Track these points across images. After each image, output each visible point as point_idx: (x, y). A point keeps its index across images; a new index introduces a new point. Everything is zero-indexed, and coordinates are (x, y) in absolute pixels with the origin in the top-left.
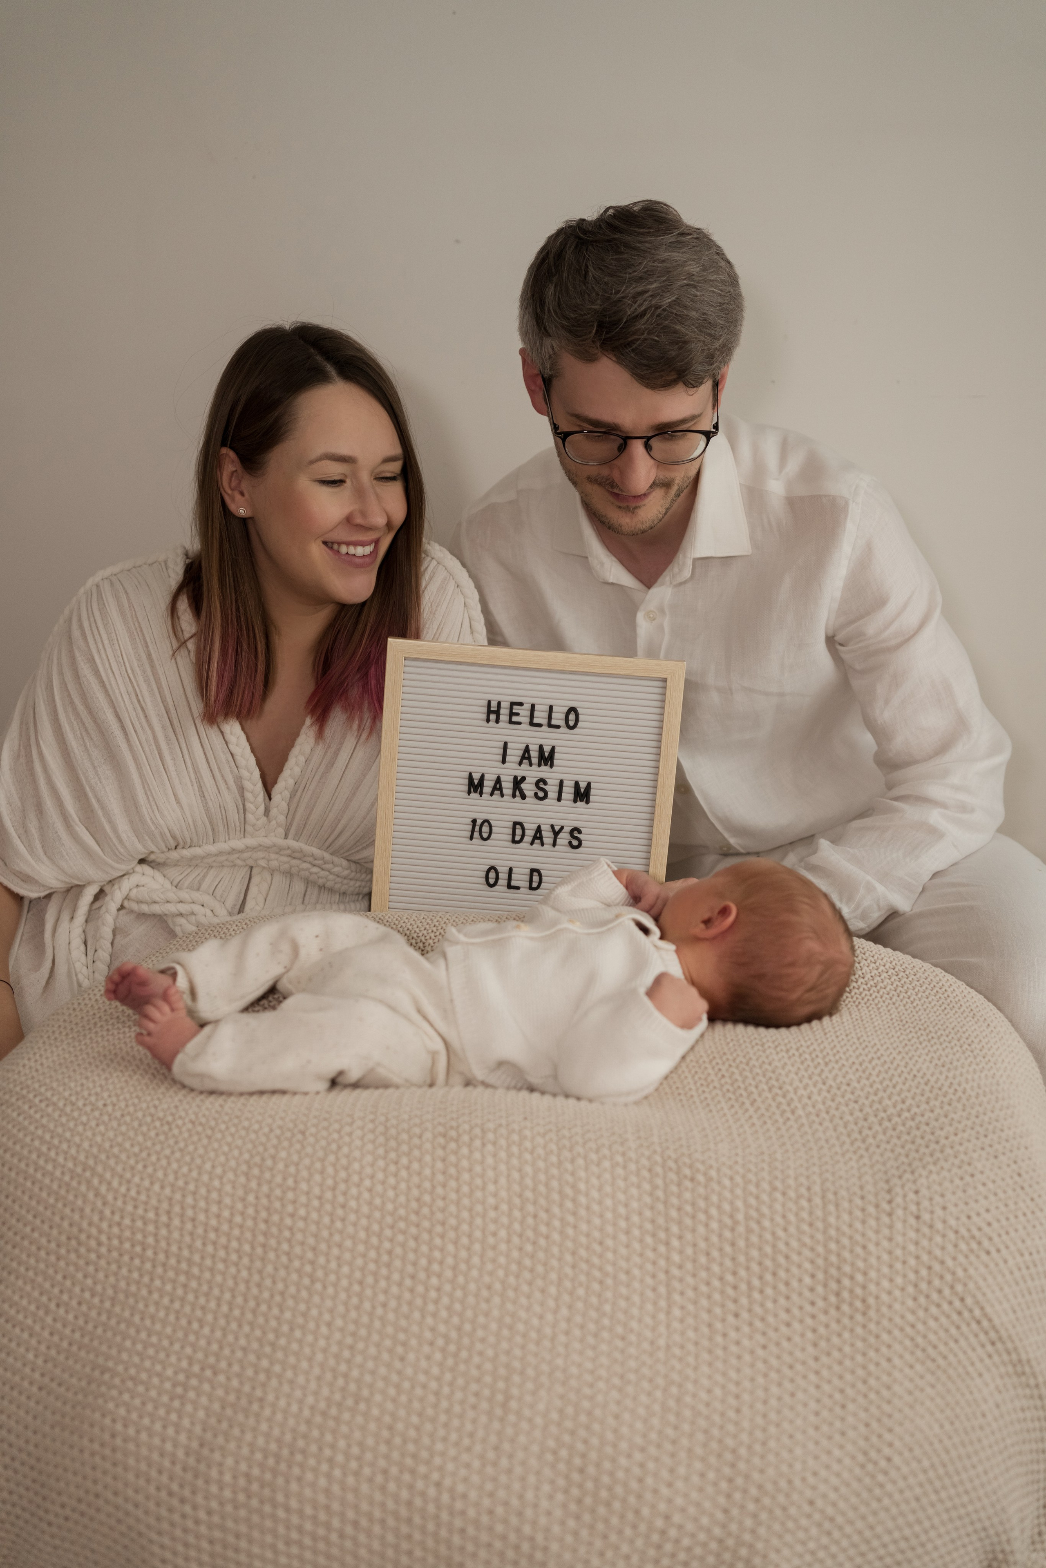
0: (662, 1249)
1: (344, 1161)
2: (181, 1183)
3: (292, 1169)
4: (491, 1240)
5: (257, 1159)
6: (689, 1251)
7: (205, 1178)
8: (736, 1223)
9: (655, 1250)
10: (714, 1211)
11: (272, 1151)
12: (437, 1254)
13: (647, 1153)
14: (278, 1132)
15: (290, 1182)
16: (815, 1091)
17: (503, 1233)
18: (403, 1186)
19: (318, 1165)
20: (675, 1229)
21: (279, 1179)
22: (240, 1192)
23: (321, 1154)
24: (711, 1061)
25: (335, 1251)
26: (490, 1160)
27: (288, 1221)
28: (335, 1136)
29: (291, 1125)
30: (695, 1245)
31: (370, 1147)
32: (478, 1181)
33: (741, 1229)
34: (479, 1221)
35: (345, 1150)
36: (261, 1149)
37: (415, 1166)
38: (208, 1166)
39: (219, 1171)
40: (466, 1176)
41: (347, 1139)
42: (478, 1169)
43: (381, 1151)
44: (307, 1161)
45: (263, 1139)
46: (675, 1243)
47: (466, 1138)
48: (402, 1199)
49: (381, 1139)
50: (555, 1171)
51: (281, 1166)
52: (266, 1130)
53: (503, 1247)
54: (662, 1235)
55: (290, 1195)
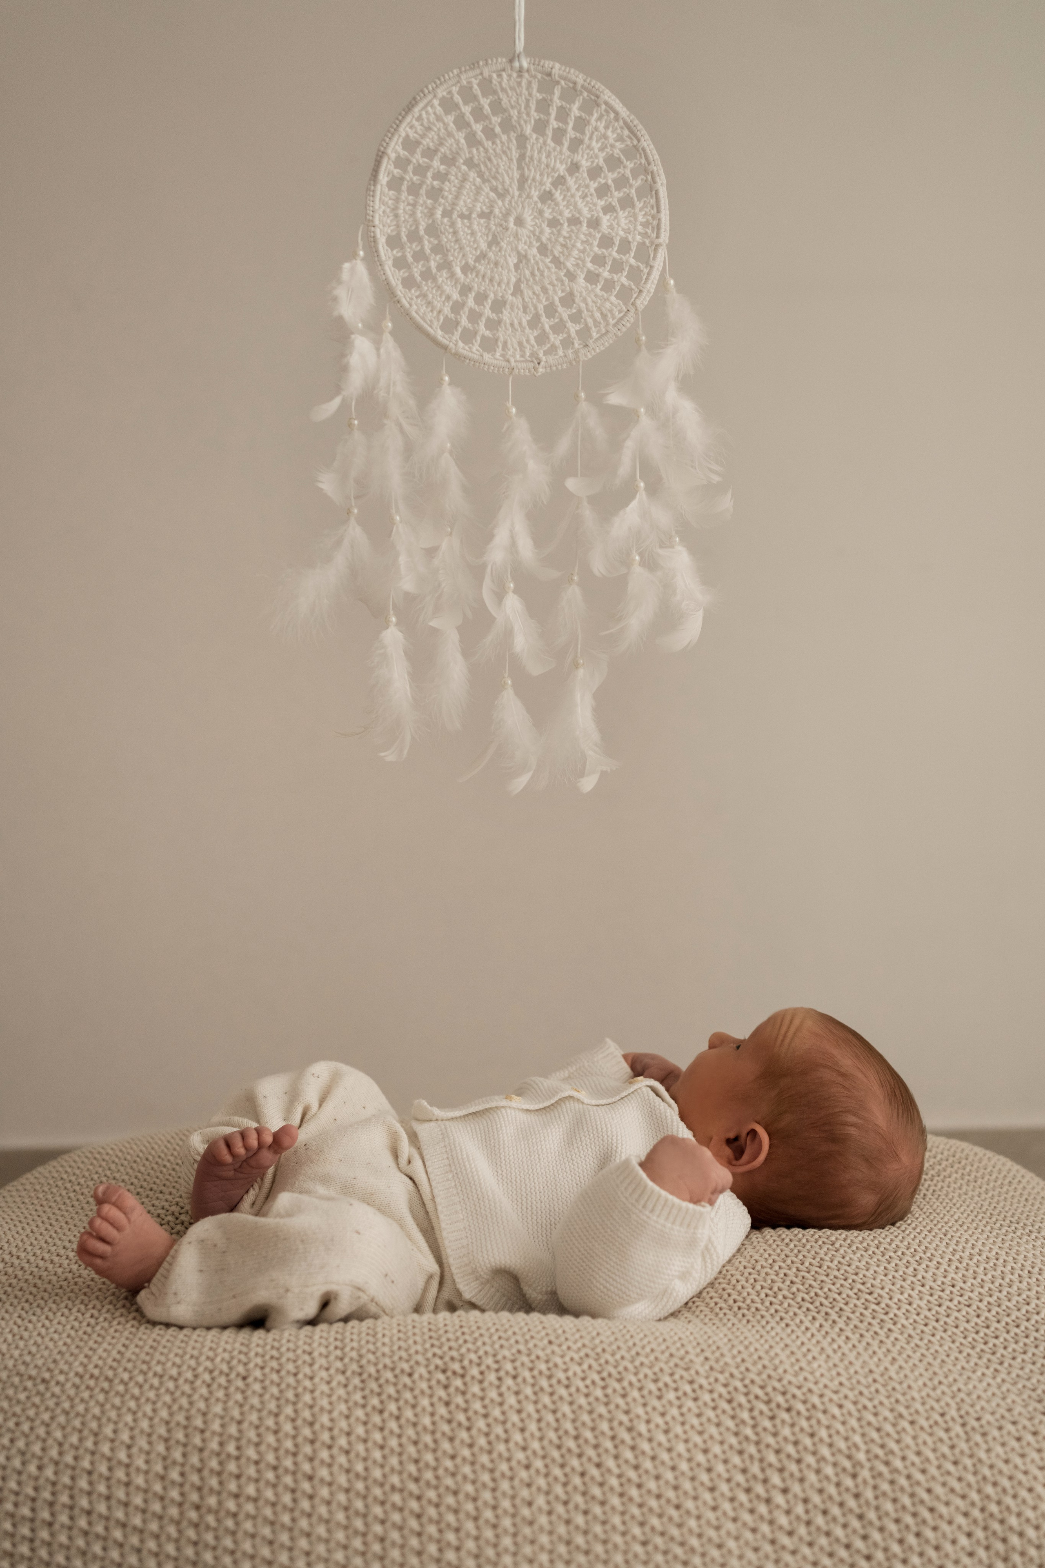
0: (763, 1509)
1: (307, 1414)
2: (69, 1459)
3: (233, 1430)
4: (526, 1512)
5: (180, 1418)
6: (800, 1509)
7: (105, 1448)
8: (857, 1464)
9: (752, 1511)
10: (825, 1451)
11: (202, 1405)
12: (451, 1537)
13: (722, 1378)
14: (207, 1377)
15: (231, 1448)
16: (914, 1294)
17: (541, 1501)
18: (393, 1442)
19: (270, 1422)
20: (776, 1479)
21: (214, 1445)
22: (158, 1468)
23: (272, 1406)
24: (771, 1266)
25: (303, 1543)
26: (512, 1400)
27: (231, 1505)
28: (291, 1380)
29: (225, 1367)
30: (806, 1501)
31: (341, 1392)
32: (499, 1430)
33: (865, 1473)
34: (505, 1485)
35: (307, 1398)
36: (184, 1401)
37: (409, 1413)
38: (108, 1431)
39: (125, 1436)
40: (481, 1424)
41: (308, 1383)
42: (496, 1412)
43: (358, 1397)
44: (254, 1417)
45: (187, 1388)
46: (779, 1499)
47: (475, 1371)
48: (394, 1461)
49: (356, 1381)
50: (602, 1410)
51: (216, 1426)
52: (189, 1375)
53: (543, 1520)
54: (760, 1489)
55: (232, 1467)
